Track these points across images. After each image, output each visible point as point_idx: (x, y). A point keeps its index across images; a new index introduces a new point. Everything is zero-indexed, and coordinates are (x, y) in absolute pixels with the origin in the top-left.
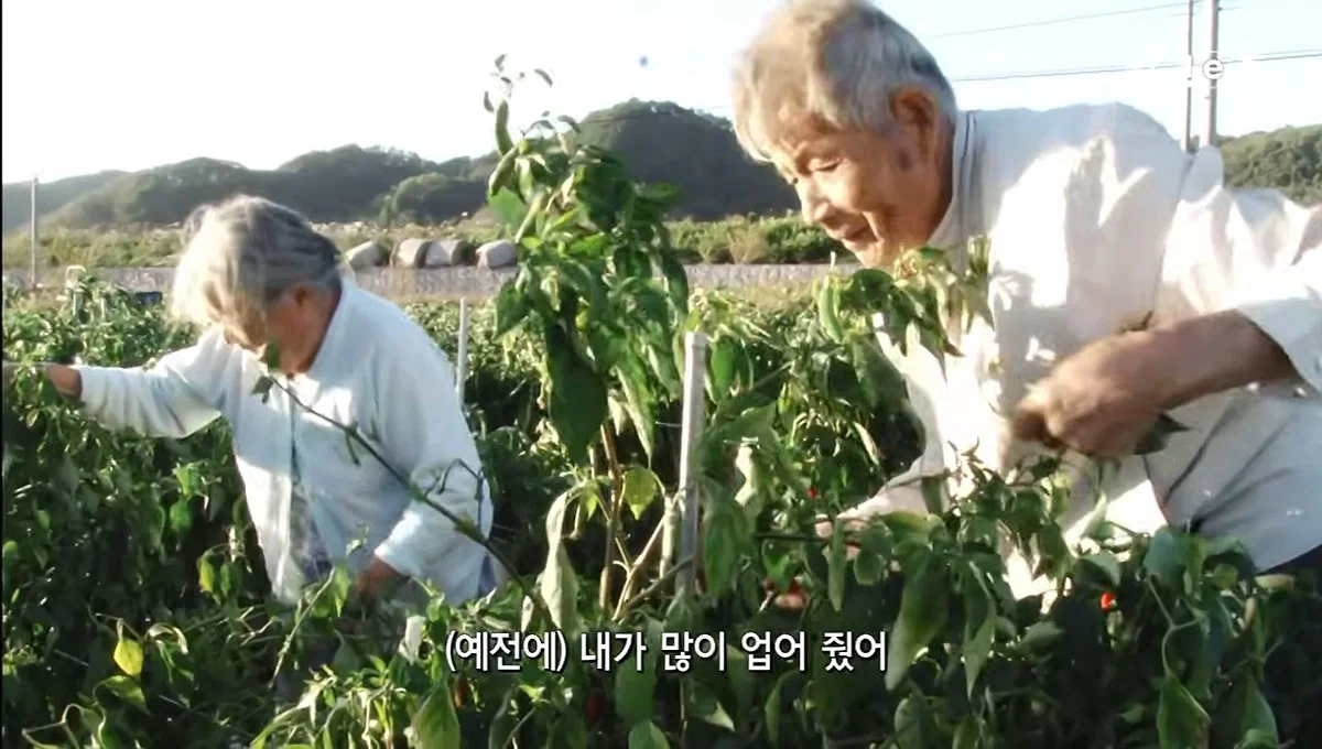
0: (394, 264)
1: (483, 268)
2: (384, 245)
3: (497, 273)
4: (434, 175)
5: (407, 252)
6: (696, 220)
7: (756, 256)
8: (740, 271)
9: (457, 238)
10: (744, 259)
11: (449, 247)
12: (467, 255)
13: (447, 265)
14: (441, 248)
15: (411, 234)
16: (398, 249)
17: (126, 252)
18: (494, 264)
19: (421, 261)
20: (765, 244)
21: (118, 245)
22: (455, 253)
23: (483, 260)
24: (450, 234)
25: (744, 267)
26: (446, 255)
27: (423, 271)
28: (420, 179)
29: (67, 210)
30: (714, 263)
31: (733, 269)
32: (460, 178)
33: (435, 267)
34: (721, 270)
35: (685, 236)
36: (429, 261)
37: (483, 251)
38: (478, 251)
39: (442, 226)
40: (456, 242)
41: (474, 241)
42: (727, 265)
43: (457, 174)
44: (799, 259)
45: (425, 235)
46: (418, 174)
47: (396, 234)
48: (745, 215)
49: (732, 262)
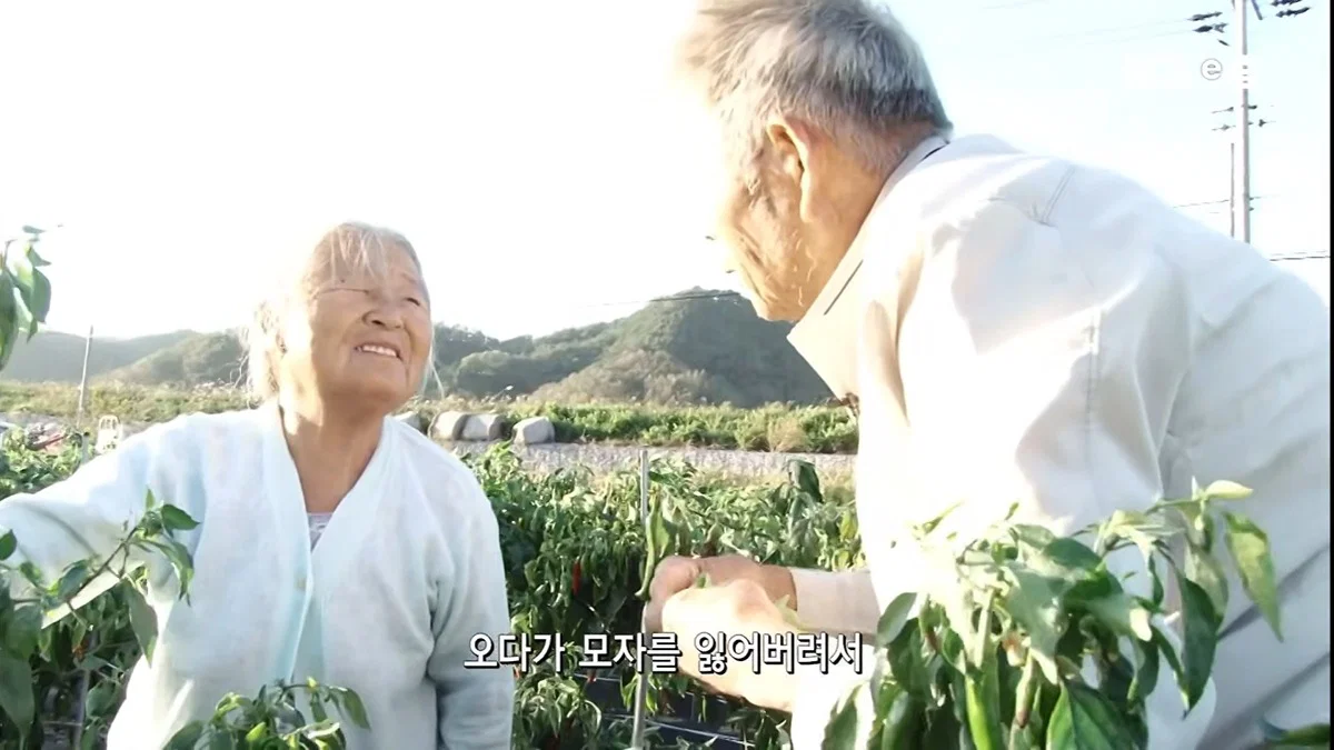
0: (432, 434)
1: (520, 445)
2: (424, 415)
3: (532, 450)
4: (496, 352)
5: (446, 424)
6: (735, 406)
7: (790, 446)
8: (774, 460)
9: (497, 413)
10: (780, 447)
11: (488, 420)
12: (505, 430)
13: (484, 440)
14: (479, 421)
15: (452, 406)
16: (436, 421)
17: (175, 407)
18: (531, 441)
19: (459, 434)
20: (802, 432)
21: (168, 400)
22: (492, 426)
23: (520, 437)
24: (492, 408)
25: (779, 455)
26: (484, 426)
27: (460, 443)
28: (481, 355)
29: (141, 364)
30: (749, 449)
31: (769, 456)
32: (522, 356)
33: (472, 440)
34: (757, 456)
35: (723, 421)
36: (467, 434)
37: (519, 427)
38: (515, 427)
39: (483, 401)
40: (496, 416)
41: (513, 417)
42: (763, 453)
43: (519, 353)
44: (834, 449)
45: (466, 408)
46: (482, 351)
47: (437, 406)
48: (785, 403)
49: (767, 451)
